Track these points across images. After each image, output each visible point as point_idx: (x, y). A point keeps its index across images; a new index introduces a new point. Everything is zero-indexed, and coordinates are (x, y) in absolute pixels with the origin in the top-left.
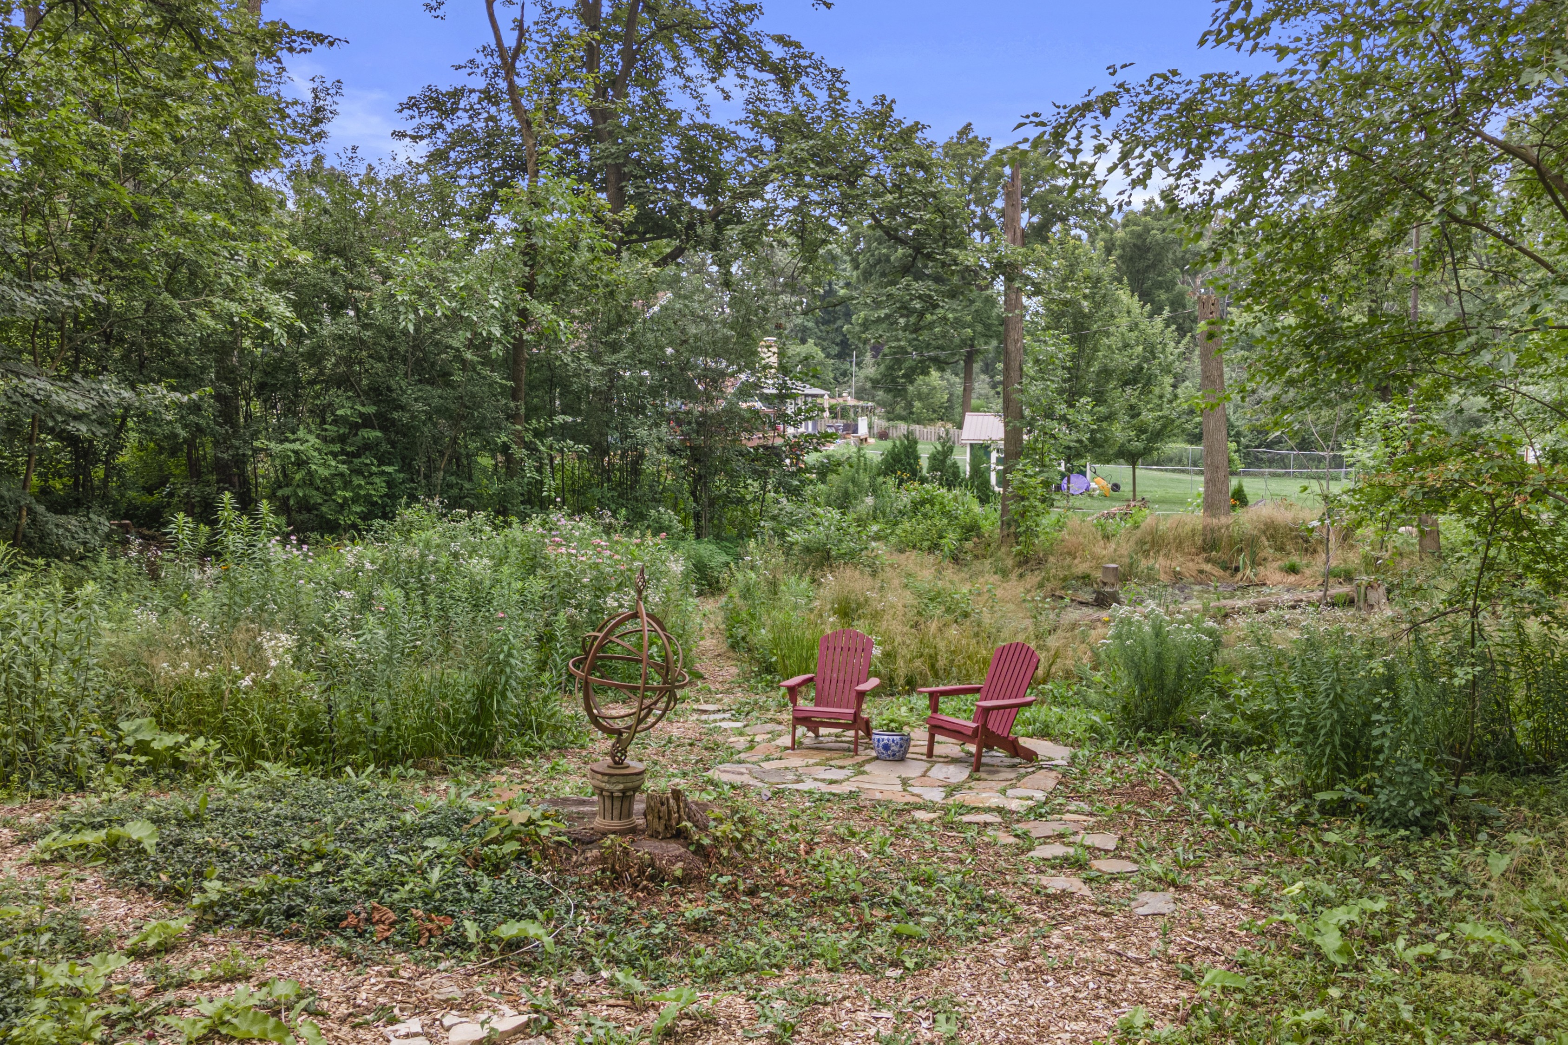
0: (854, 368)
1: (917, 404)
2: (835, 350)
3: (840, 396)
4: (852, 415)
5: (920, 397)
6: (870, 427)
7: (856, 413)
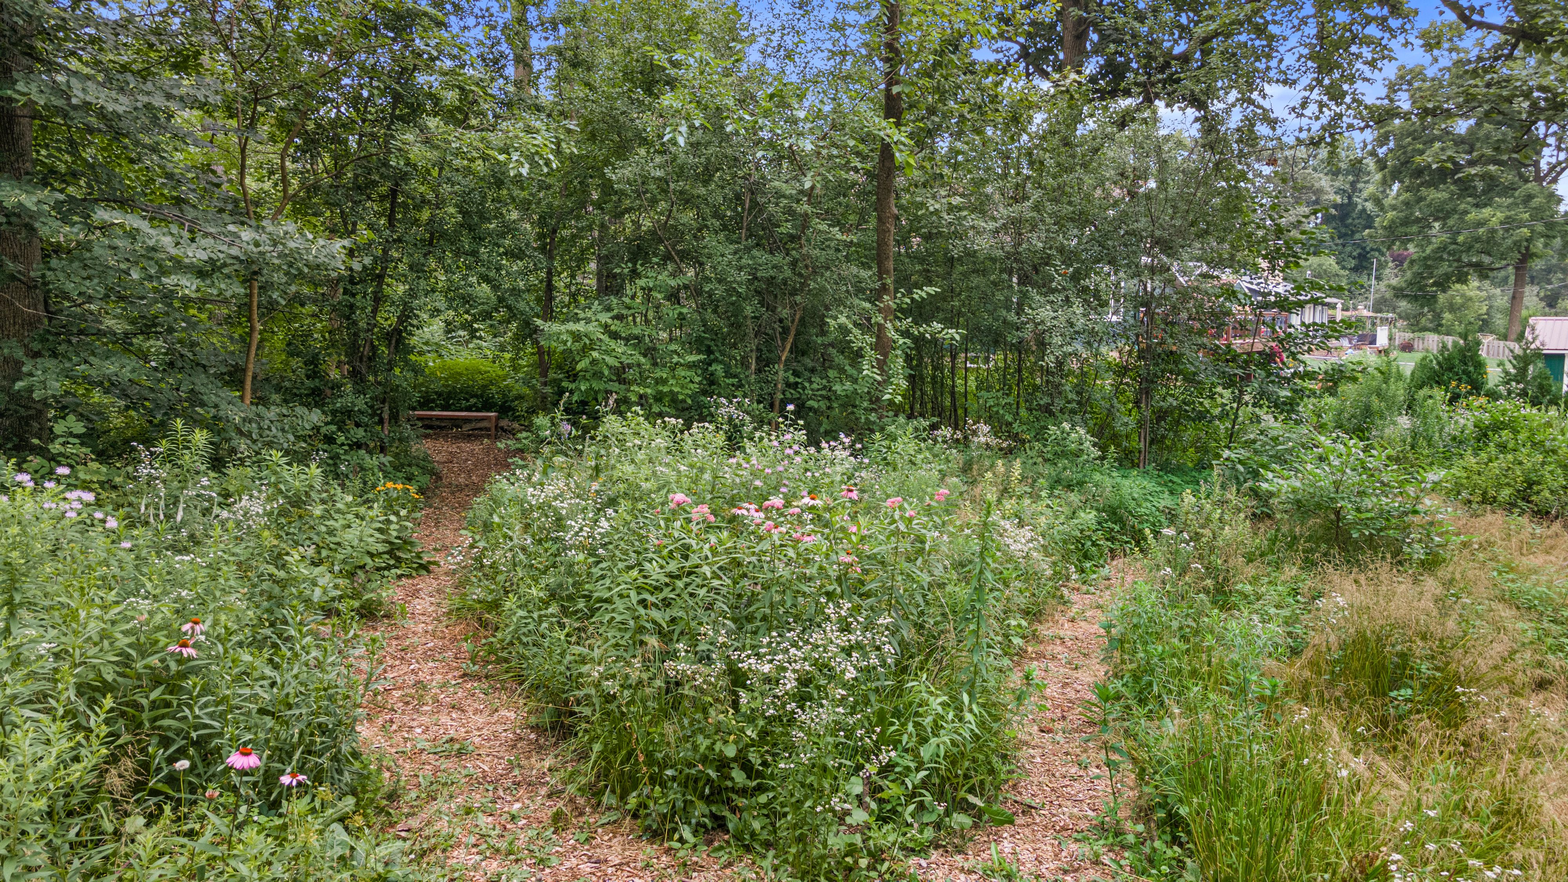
0: (1373, 282)
1: (1447, 316)
2: (1353, 263)
3: (1355, 309)
4: (1369, 326)
5: (1452, 308)
6: (1391, 338)
7: (1374, 324)
